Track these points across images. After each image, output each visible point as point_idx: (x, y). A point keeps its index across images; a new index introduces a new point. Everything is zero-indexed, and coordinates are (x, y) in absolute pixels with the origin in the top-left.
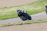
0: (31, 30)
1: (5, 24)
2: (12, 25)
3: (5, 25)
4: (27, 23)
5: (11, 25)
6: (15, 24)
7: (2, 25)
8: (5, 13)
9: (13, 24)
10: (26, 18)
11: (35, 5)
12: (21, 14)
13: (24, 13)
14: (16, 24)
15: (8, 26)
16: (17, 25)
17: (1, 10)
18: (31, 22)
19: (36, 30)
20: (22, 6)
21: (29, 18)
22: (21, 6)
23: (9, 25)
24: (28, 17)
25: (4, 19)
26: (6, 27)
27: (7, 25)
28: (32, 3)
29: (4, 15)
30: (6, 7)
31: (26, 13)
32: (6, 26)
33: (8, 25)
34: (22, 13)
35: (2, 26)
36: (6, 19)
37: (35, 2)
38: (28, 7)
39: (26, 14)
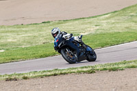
0: (121, 88)
1: (45, 71)
2: (64, 74)
3: (44, 74)
4: (108, 67)
5: (61, 74)
6: (74, 71)
7: (36, 75)
8: (46, 39)
9: (67, 72)
10: (79, 55)
11: (132, 14)
12: (62, 44)
13: (73, 42)
14: (76, 71)
15: (53, 77)
16: (80, 72)
17: (33, 30)
18: (120, 66)
19: (134, 88)
20: (93, 17)
21: (89, 56)
22: (90, 18)
23: (55, 75)
24: (86, 51)
25: (41, 57)
26: (47, 78)
27: (49, 74)
28: (124, 9)
29: (40, 43)
30: (49, 22)
31: (78, 40)
32: (46, 76)
33: (53, 73)
34: (66, 41)
35: (34, 76)
36: (47, 56)
37: (133, 6)
38: (113, 21)
39: (80, 43)
